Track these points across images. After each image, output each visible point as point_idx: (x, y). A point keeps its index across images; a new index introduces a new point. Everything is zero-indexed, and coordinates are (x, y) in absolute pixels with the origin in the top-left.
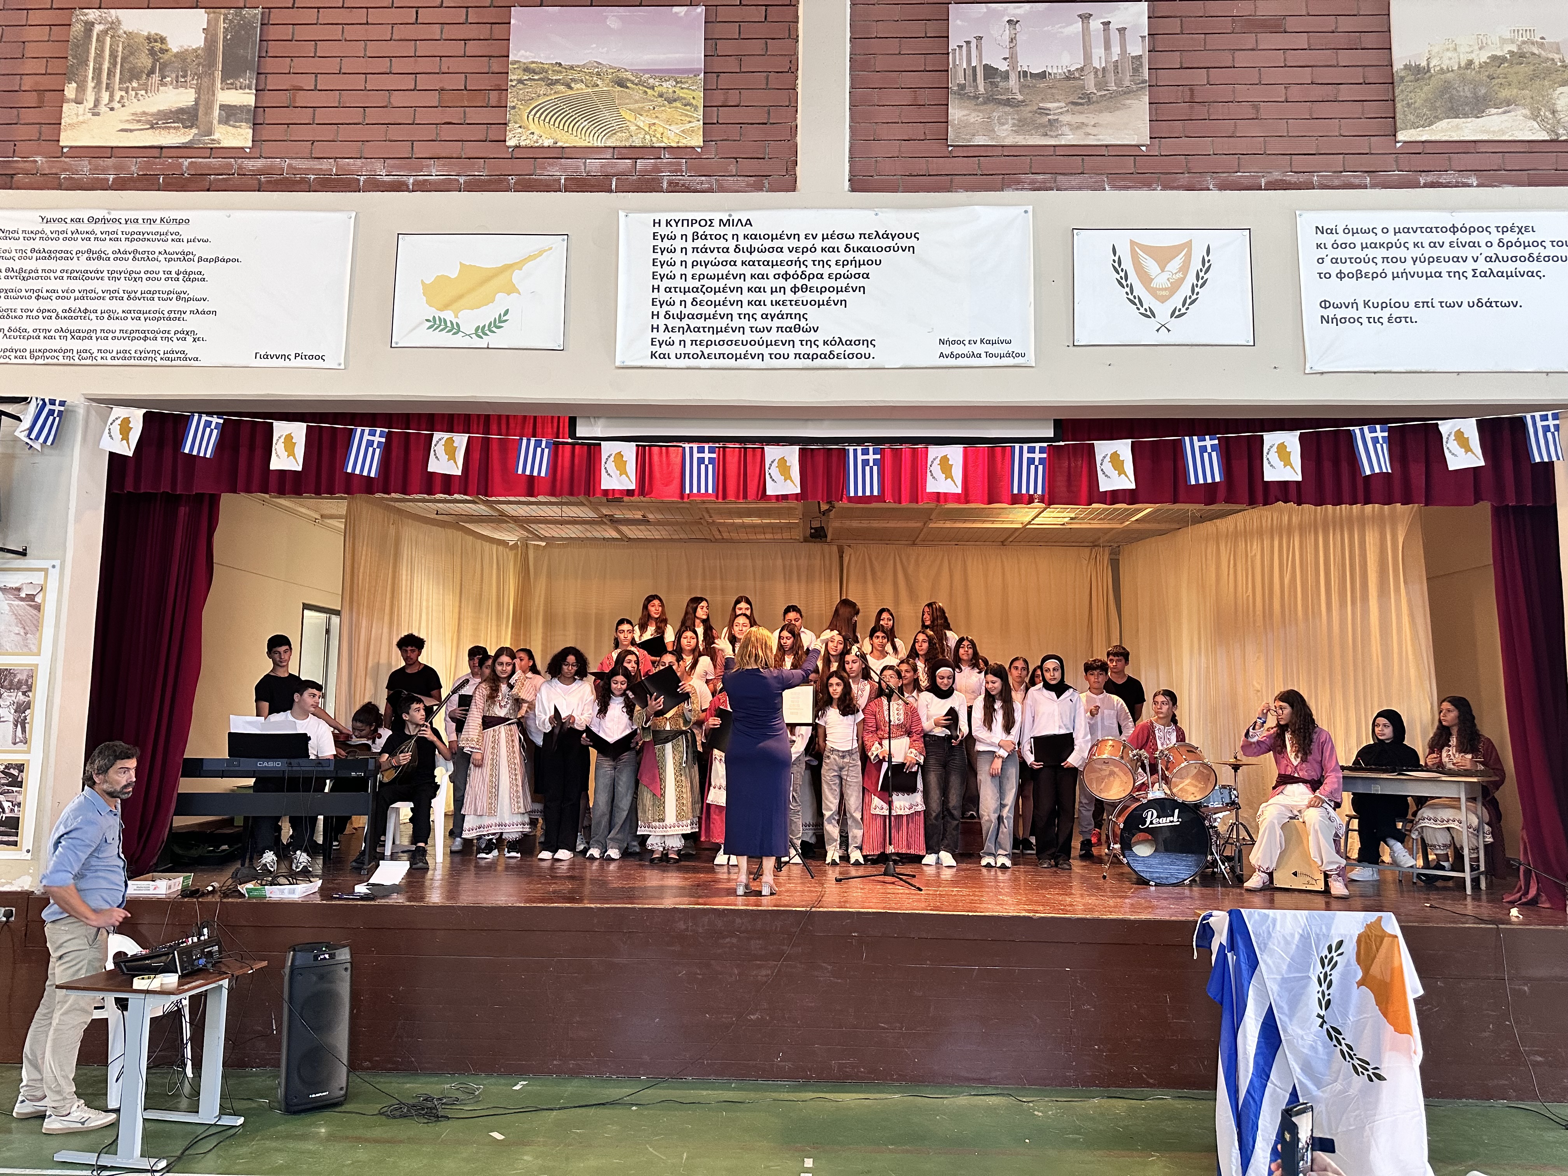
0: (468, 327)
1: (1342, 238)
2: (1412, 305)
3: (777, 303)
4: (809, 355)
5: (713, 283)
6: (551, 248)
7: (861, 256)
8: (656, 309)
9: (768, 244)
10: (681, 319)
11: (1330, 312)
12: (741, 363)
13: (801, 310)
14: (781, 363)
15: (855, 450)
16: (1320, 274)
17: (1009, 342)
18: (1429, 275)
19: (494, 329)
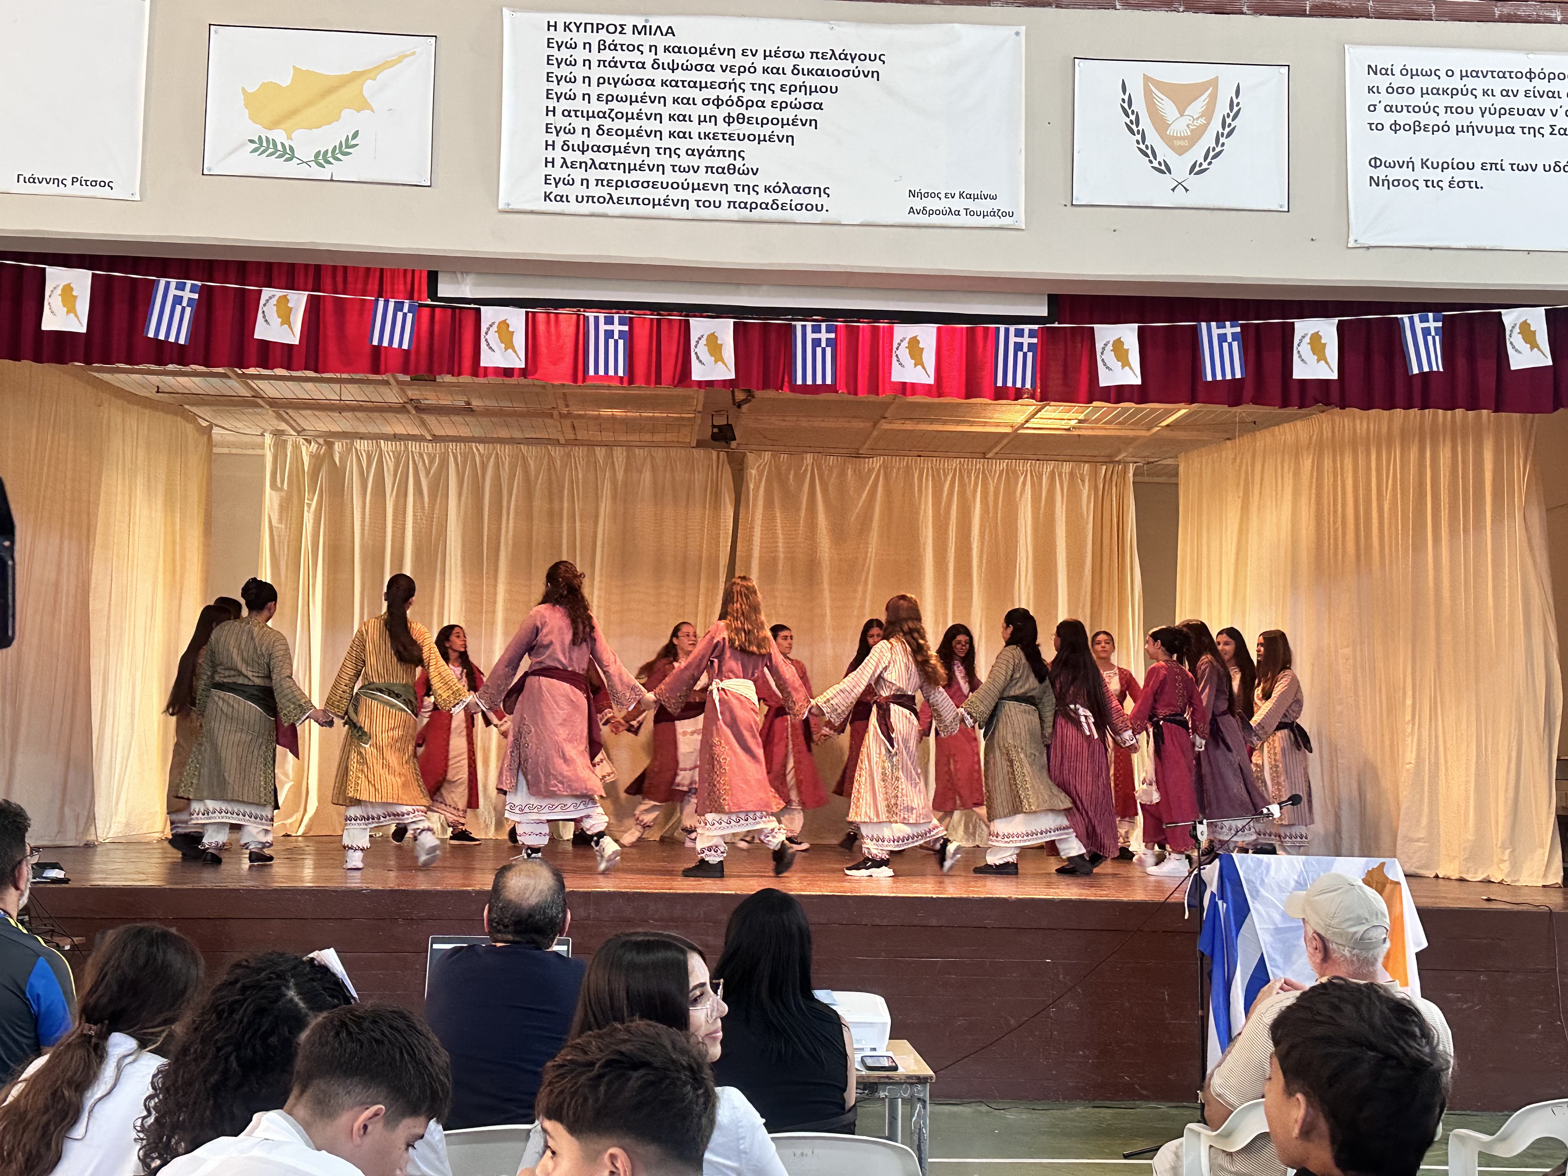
0: (305, 152)
1: (1398, 81)
2: (1478, 166)
3: (706, 136)
4: (746, 204)
5: (625, 108)
6: (414, 54)
7: (812, 81)
8: (551, 138)
9: (695, 59)
10: (583, 152)
11: (1381, 173)
12: (660, 210)
13: (736, 146)
14: (710, 212)
15: (804, 327)
16: (1371, 124)
17: (994, 198)
18: (1499, 130)
19: (339, 156)
